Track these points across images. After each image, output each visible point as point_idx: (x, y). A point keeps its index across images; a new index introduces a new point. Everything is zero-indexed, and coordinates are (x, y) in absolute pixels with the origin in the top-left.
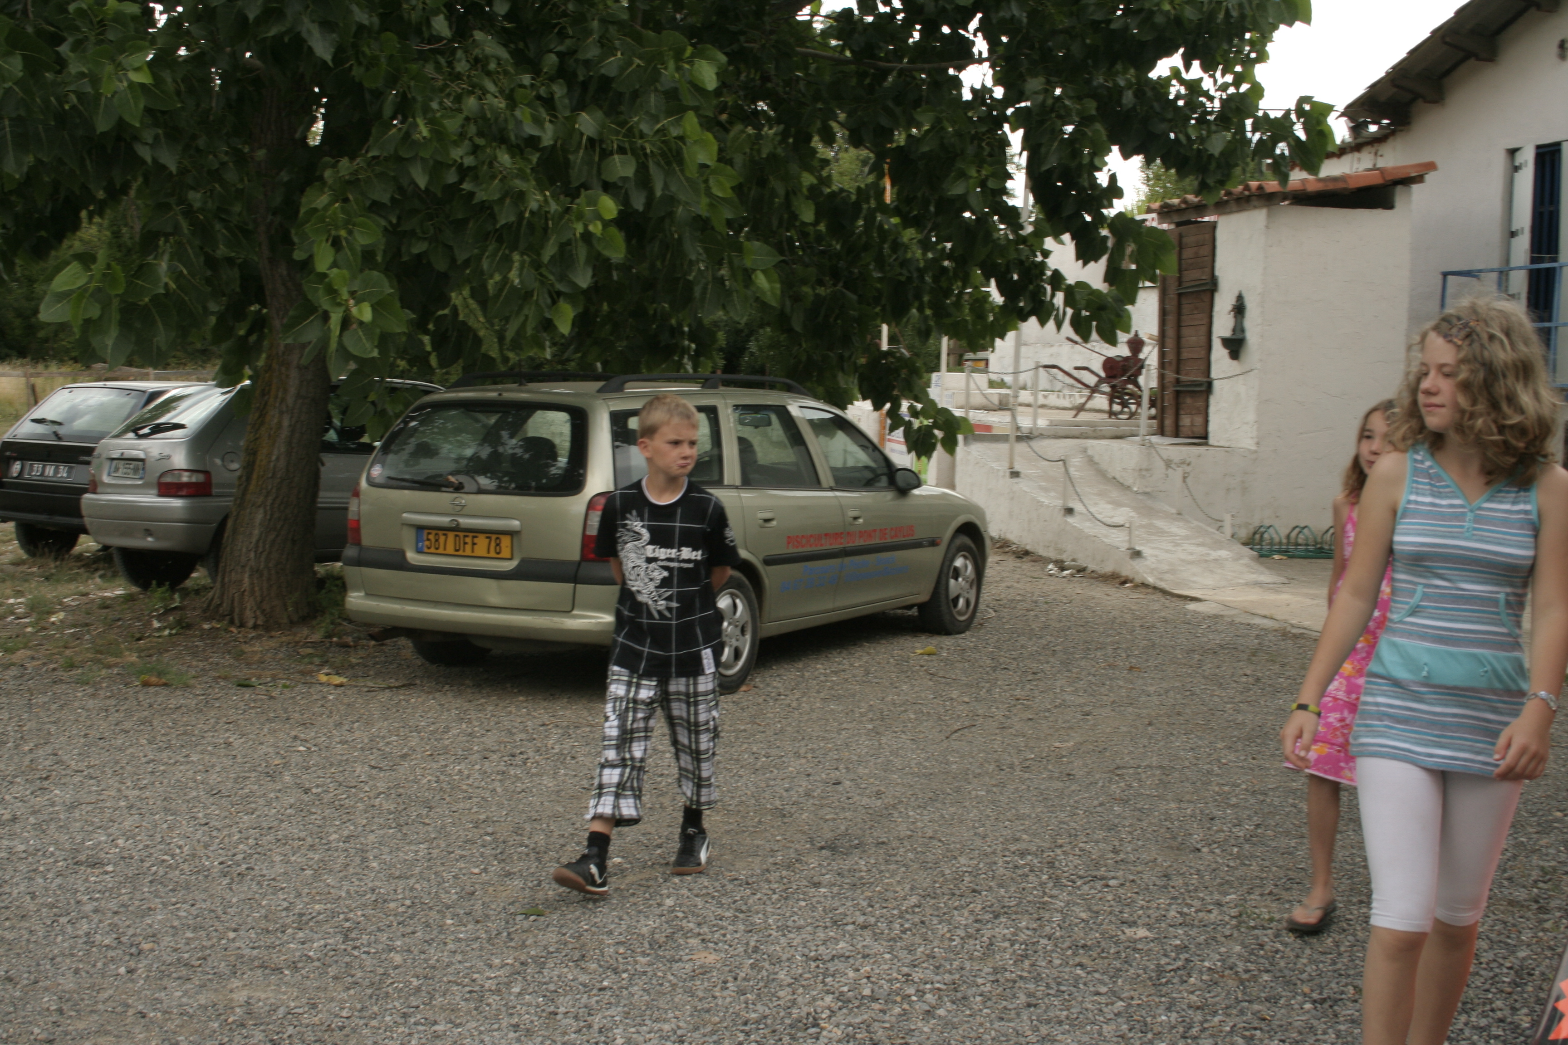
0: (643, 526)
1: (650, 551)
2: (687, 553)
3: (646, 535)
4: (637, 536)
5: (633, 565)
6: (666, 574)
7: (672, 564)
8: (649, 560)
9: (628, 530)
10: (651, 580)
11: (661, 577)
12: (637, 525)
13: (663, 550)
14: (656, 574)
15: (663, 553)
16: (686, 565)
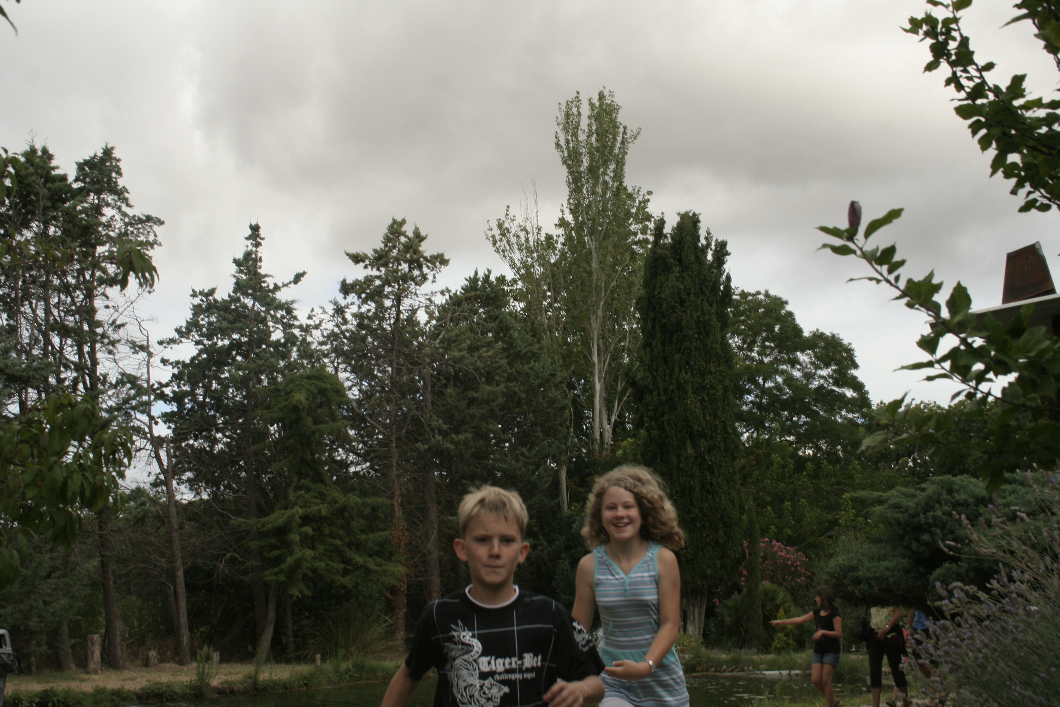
0: (473, 636)
1: (484, 664)
2: (529, 660)
3: (477, 646)
4: (468, 648)
5: (465, 684)
6: (506, 689)
7: (512, 677)
8: (483, 676)
9: (455, 643)
10: (489, 699)
11: (501, 694)
12: (467, 636)
13: (500, 661)
14: (494, 691)
15: (499, 665)
16: (529, 676)
